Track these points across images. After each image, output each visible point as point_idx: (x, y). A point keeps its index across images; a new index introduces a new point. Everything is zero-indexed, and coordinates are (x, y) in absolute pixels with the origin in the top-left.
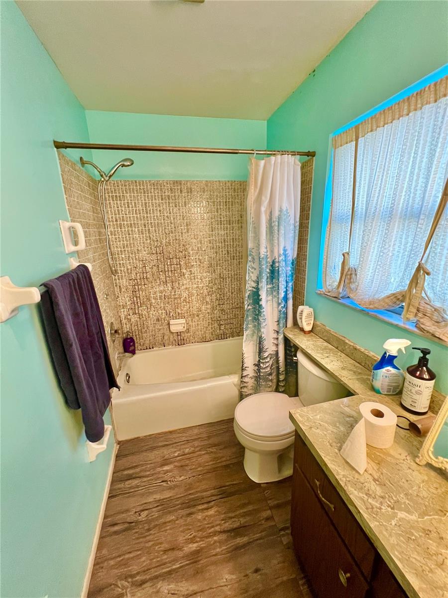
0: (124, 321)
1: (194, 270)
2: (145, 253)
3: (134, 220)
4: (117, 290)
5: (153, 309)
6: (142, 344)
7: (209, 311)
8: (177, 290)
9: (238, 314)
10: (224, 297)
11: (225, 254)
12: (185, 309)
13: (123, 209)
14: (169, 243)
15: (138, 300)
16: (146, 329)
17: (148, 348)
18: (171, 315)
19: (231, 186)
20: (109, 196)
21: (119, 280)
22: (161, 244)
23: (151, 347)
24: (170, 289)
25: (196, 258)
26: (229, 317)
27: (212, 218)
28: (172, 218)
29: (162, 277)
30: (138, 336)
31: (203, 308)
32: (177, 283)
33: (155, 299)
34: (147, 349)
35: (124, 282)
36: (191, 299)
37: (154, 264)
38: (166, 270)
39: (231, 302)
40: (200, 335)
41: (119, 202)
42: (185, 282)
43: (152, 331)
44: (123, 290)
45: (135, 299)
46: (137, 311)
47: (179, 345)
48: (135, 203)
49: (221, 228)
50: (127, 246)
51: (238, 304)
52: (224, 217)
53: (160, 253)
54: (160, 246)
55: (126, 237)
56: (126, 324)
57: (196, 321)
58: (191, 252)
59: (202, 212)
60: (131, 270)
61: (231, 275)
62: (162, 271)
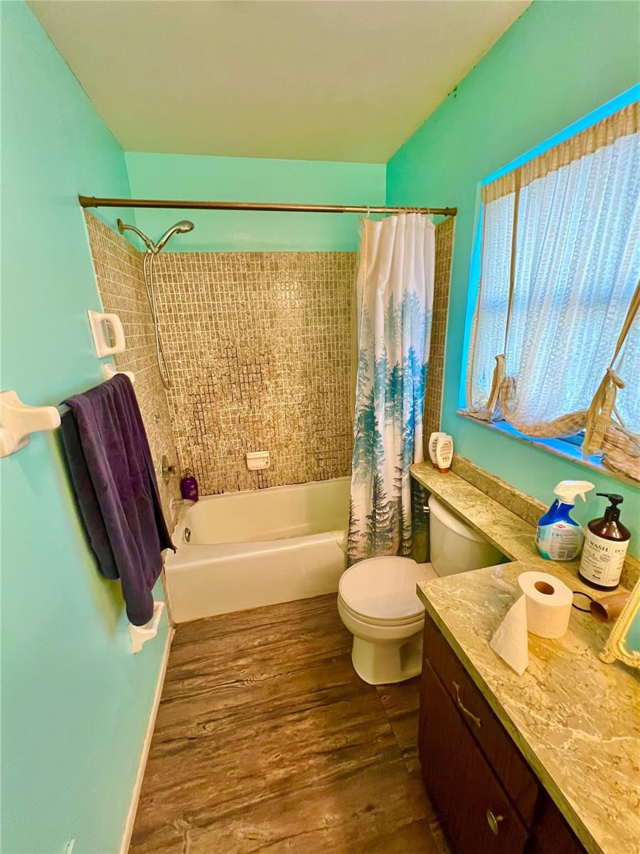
0: (181, 454)
1: (280, 380)
2: (211, 356)
3: (195, 310)
4: (171, 409)
5: (222, 437)
6: (207, 486)
7: (302, 439)
8: (257, 410)
9: (344, 445)
10: (324, 419)
11: (326, 358)
12: (268, 437)
13: (180, 294)
14: (246, 343)
15: (202, 425)
16: (212, 465)
17: (216, 492)
18: (249, 445)
19: (335, 259)
20: (159, 275)
21: (174, 395)
22: (234, 344)
23: (220, 491)
24: (247, 408)
25: (283, 365)
26: (331, 448)
27: (306, 307)
28: (249, 307)
29: (236, 391)
30: (201, 476)
31: (294, 436)
32: (257, 400)
33: (227, 423)
34: (214, 494)
35: (182, 399)
36: (276, 423)
37: (223, 373)
38: (242, 381)
39: (335, 426)
40: (290, 475)
41: (173, 284)
42: (268, 398)
43: (221, 469)
44: (180, 410)
45: (197, 422)
46: (200, 440)
47: (259, 488)
48: (197, 285)
49: (320, 320)
50: (185, 346)
51: (344, 430)
52: (324, 305)
53: (232, 357)
54: (233, 347)
55: (184, 334)
56: (184, 458)
57: (284, 454)
58: (277, 356)
59: (293, 298)
60: (192, 382)
61: (335, 389)
62: (235, 383)
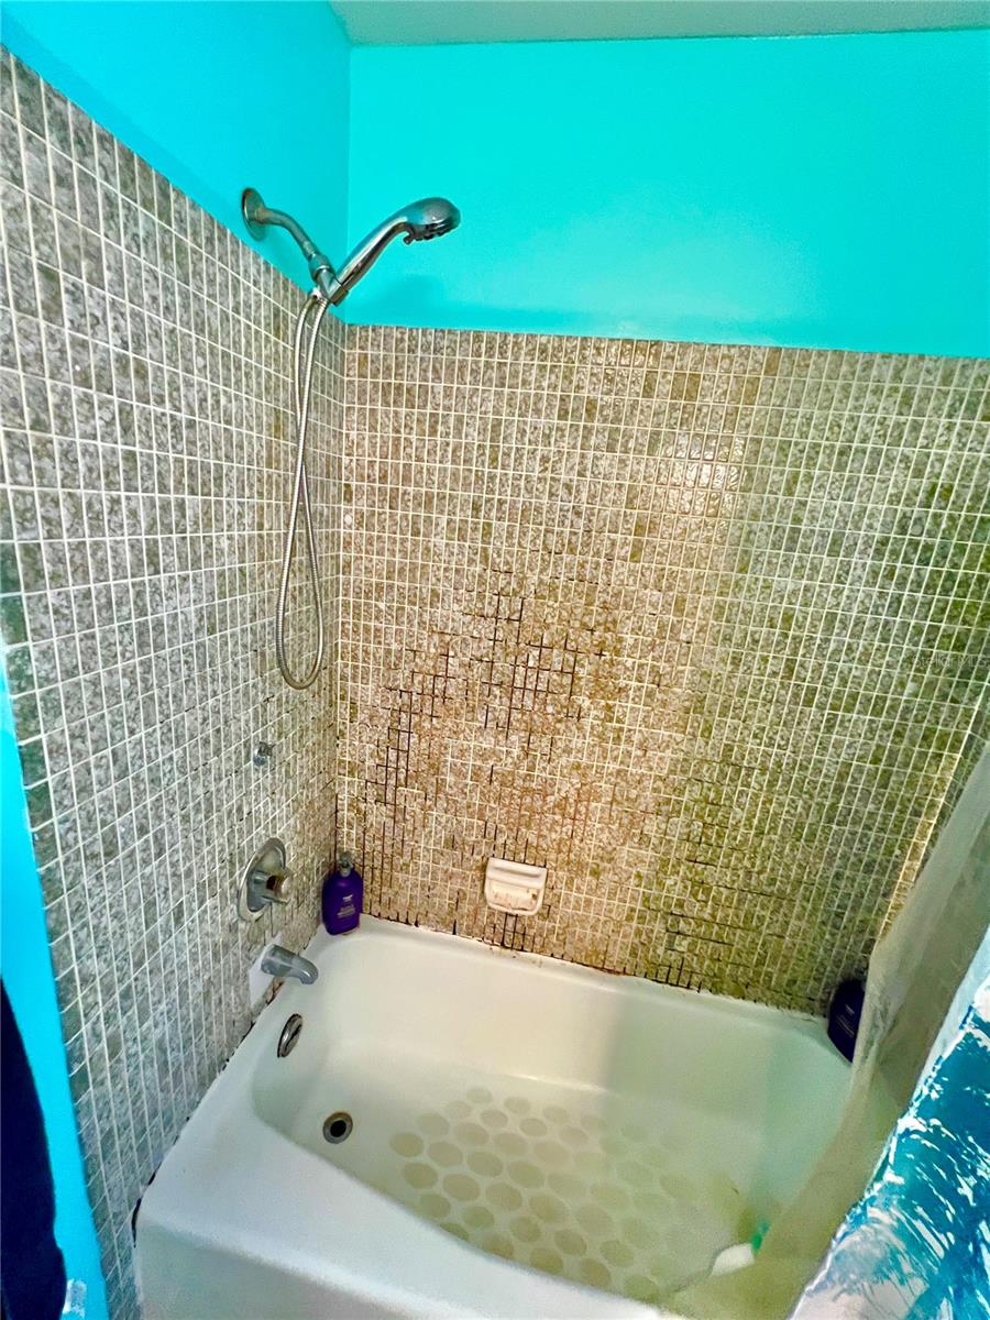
0: (345, 814)
1: (622, 706)
2: (456, 607)
3: (442, 485)
4: (342, 710)
5: (442, 803)
6: (385, 899)
7: (644, 871)
8: (540, 764)
9: (761, 919)
10: (719, 836)
11: (775, 674)
12: (554, 836)
13: (413, 437)
14: (553, 590)
15: (402, 763)
16: (406, 858)
17: (402, 919)
18: (500, 841)
20: (375, 385)
21: (354, 678)
22: (521, 586)
23: (412, 919)
24: (516, 752)
25: (641, 666)
26: (719, 915)
27: (755, 516)
28: (584, 496)
29: (499, 705)
30: (377, 872)
31: (625, 852)
32: (546, 741)
33: (459, 774)
34: (398, 920)
35: (368, 692)
36: (583, 810)
37: (479, 654)
38: (519, 683)
39: (746, 863)
40: (587, 942)
41: (403, 410)
42: (576, 743)
43: (425, 874)
44: (361, 716)
45: (393, 755)
46: (390, 796)
47: (502, 944)
48: (459, 420)
50: (402, 571)
51: (772, 881)
53: (509, 620)
54: (515, 594)
55: (403, 541)
56: (349, 823)
57: (584, 888)
58: (629, 639)
60: (399, 659)
61: (779, 764)
62: (500, 685)
